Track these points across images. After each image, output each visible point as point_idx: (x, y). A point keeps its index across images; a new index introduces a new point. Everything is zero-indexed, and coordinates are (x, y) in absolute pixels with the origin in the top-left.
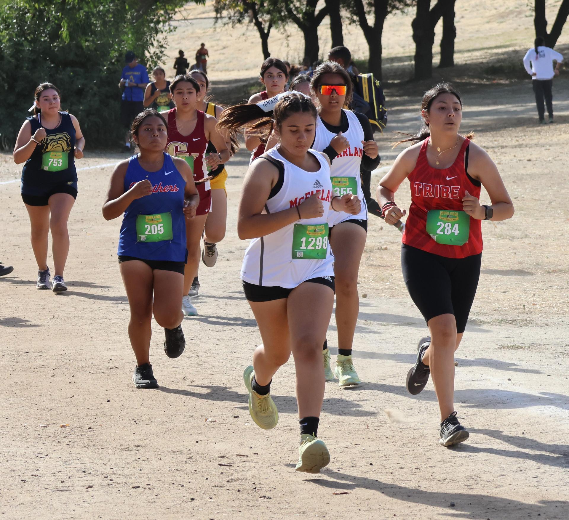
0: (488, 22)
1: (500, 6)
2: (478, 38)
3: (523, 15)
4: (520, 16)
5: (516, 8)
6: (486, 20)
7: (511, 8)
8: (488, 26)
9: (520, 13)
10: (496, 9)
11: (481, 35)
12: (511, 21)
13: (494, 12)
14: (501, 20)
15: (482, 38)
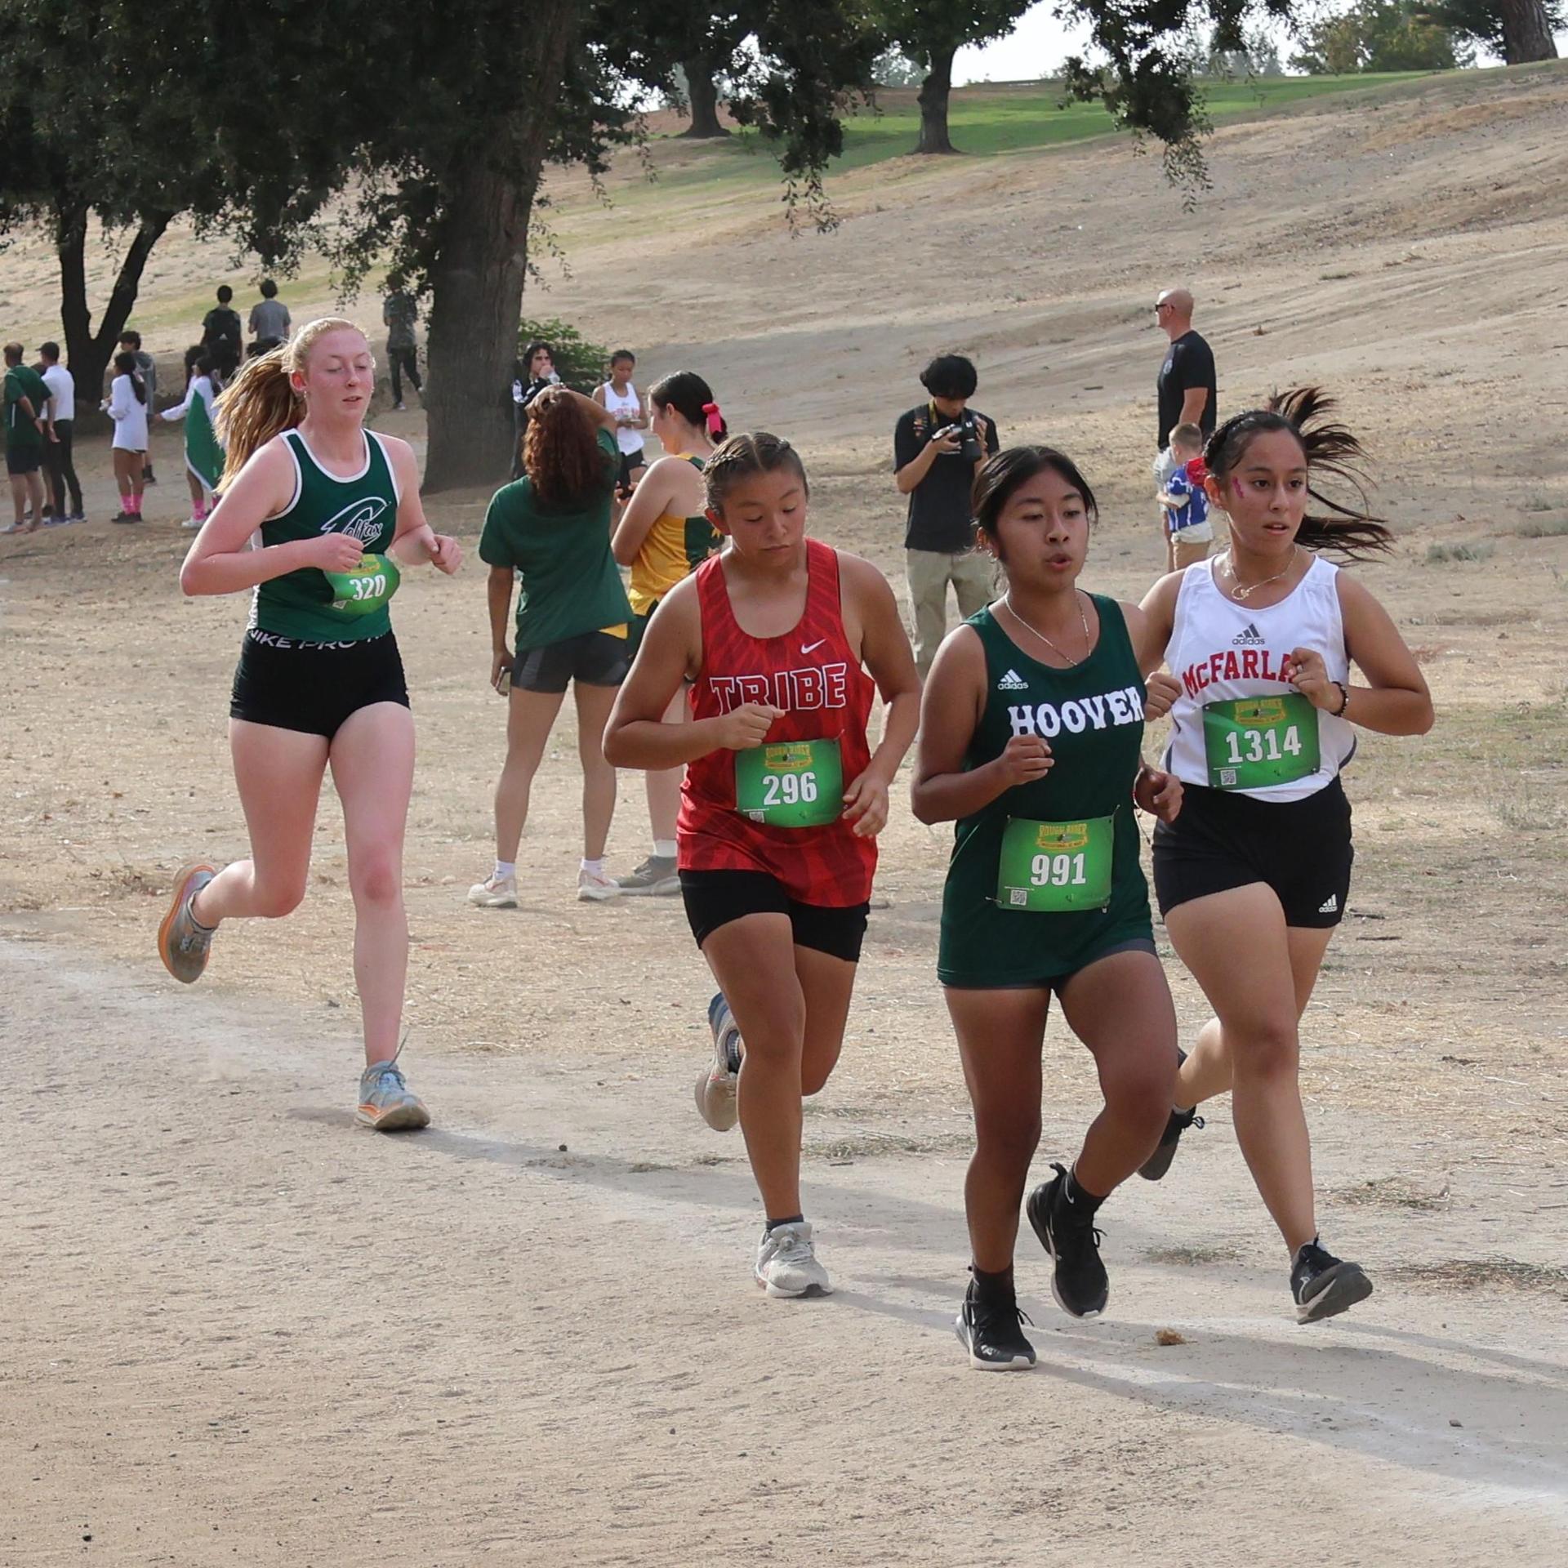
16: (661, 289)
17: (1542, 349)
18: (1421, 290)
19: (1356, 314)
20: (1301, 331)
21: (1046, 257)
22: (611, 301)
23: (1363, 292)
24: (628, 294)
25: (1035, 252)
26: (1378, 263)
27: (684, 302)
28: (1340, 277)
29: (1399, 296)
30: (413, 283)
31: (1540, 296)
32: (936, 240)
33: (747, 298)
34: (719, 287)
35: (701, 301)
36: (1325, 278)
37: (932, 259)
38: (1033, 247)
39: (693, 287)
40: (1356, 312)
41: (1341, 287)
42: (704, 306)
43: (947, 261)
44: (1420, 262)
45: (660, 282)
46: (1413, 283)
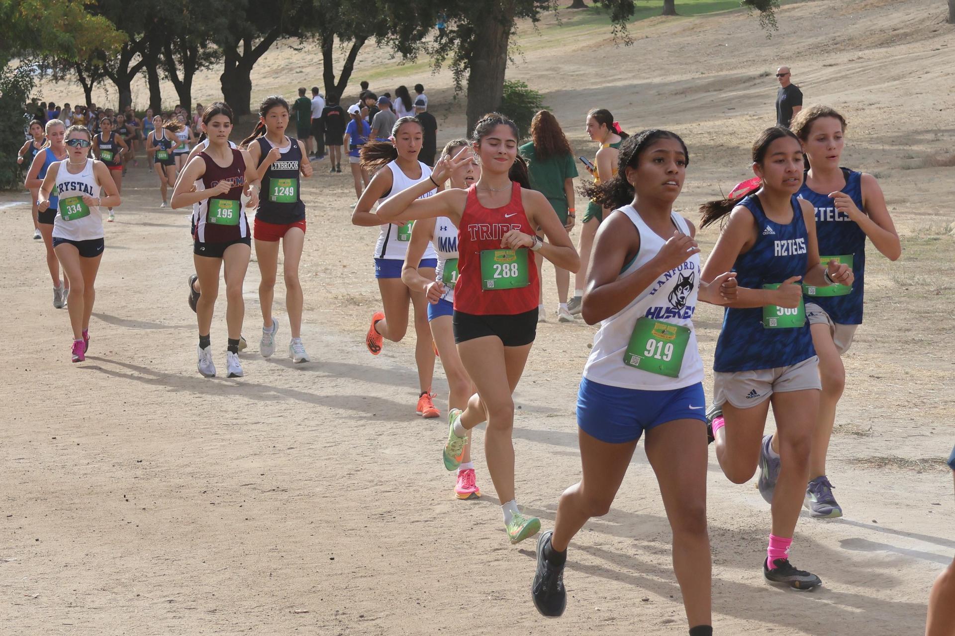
0: (264, 77)
1: (273, 64)
2: (258, 90)
3: (294, 72)
4: (292, 72)
5: (287, 66)
6: (262, 76)
7: (282, 66)
8: (265, 81)
9: (291, 69)
10: (269, 67)
12: (284, 77)
13: (268, 69)
14: (276, 76)
15: (263, 91)
16: (560, 68)
17: (911, 94)
18: (863, 71)
19: (837, 80)
20: (814, 87)
21: (713, 57)
22: (540, 73)
23: (840, 71)
24: (547, 70)
25: (709, 55)
26: (846, 60)
28: (830, 65)
29: (854, 73)
30: (462, 65)
31: (910, 73)
32: (670, 50)
33: (594, 72)
34: (583, 67)
36: (824, 66)
37: (668, 57)
38: (708, 53)
39: (572, 68)
40: (836, 79)
41: (831, 69)
42: (577, 75)
43: (673, 58)
44: (863, 60)
45: (560, 66)
46: (860, 68)
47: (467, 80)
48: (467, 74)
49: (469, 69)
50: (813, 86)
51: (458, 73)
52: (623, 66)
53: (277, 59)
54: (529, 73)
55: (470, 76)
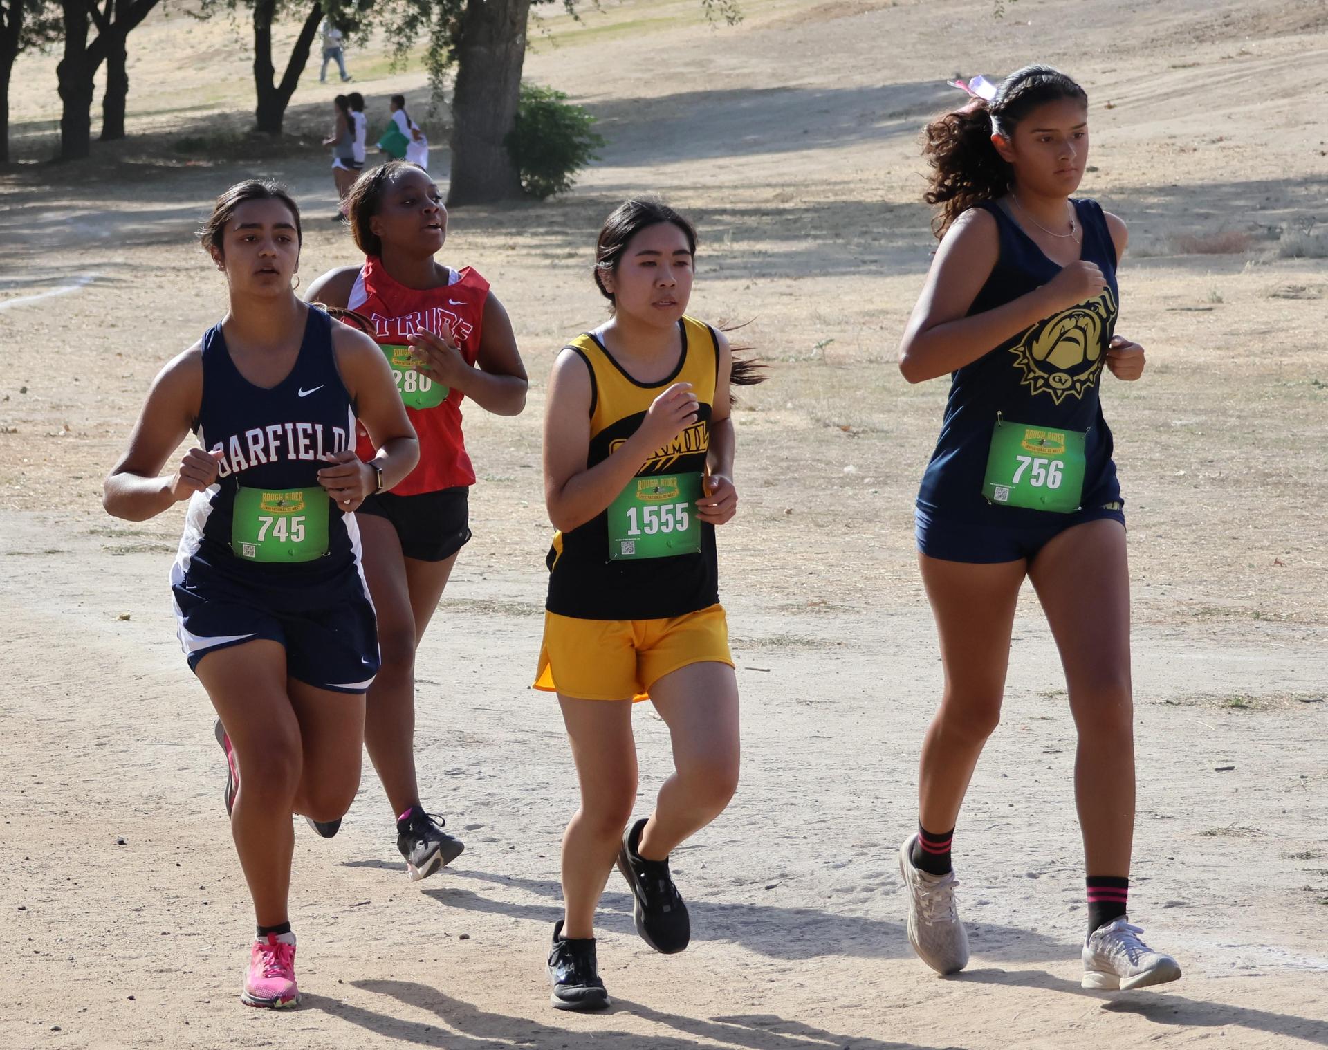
0: (180, 68)
1: (200, 43)
2: (163, 93)
4: (231, 59)
5: (225, 46)
6: (176, 65)
7: (217, 47)
8: (179, 74)
9: (230, 54)
10: (192, 47)
11: (169, 89)
12: (216, 67)
13: (189, 51)
14: (200, 65)
15: (170, 93)
16: (711, 61)
17: (1297, 123)
18: (1235, 78)
19: (1183, 95)
20: (1139, 106)
21: (996, 46)
22: (672, 70)
23: (1196, 77)
24: (686, 64)
25: (990, 41)
26: (1217, 56)
27: (724, 72)
28: (1184, 67)
29: (1218, 82)
30: (445, 52)
31: (1319, 84)
32: (923, 30)
33: (769, 70)
34: (754, 61)
35: (738, 71)
36: (1174, 67)
37: (914, 44)
38: (990, 37)
39: (734, 61)
40: (1182, 93)
41: (1181, 74)
42: (738, 75)
43: (924, 47)
44: (1248, 56)
45: (712, 57)
46: (1232, 72)
47: (452, 81)
48: (453, 71)
49: (456, 63)
50: (1136, 104)
51: (437, 70)
52: (827, 60)
53: (211, 32)
54: (651, 70)
55: (460, 75)
